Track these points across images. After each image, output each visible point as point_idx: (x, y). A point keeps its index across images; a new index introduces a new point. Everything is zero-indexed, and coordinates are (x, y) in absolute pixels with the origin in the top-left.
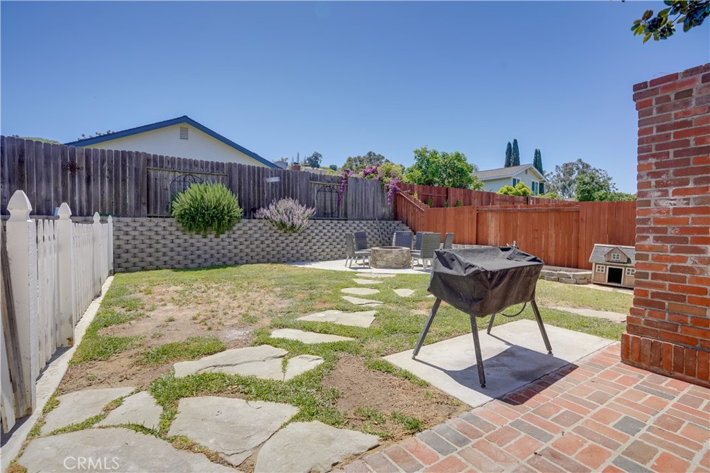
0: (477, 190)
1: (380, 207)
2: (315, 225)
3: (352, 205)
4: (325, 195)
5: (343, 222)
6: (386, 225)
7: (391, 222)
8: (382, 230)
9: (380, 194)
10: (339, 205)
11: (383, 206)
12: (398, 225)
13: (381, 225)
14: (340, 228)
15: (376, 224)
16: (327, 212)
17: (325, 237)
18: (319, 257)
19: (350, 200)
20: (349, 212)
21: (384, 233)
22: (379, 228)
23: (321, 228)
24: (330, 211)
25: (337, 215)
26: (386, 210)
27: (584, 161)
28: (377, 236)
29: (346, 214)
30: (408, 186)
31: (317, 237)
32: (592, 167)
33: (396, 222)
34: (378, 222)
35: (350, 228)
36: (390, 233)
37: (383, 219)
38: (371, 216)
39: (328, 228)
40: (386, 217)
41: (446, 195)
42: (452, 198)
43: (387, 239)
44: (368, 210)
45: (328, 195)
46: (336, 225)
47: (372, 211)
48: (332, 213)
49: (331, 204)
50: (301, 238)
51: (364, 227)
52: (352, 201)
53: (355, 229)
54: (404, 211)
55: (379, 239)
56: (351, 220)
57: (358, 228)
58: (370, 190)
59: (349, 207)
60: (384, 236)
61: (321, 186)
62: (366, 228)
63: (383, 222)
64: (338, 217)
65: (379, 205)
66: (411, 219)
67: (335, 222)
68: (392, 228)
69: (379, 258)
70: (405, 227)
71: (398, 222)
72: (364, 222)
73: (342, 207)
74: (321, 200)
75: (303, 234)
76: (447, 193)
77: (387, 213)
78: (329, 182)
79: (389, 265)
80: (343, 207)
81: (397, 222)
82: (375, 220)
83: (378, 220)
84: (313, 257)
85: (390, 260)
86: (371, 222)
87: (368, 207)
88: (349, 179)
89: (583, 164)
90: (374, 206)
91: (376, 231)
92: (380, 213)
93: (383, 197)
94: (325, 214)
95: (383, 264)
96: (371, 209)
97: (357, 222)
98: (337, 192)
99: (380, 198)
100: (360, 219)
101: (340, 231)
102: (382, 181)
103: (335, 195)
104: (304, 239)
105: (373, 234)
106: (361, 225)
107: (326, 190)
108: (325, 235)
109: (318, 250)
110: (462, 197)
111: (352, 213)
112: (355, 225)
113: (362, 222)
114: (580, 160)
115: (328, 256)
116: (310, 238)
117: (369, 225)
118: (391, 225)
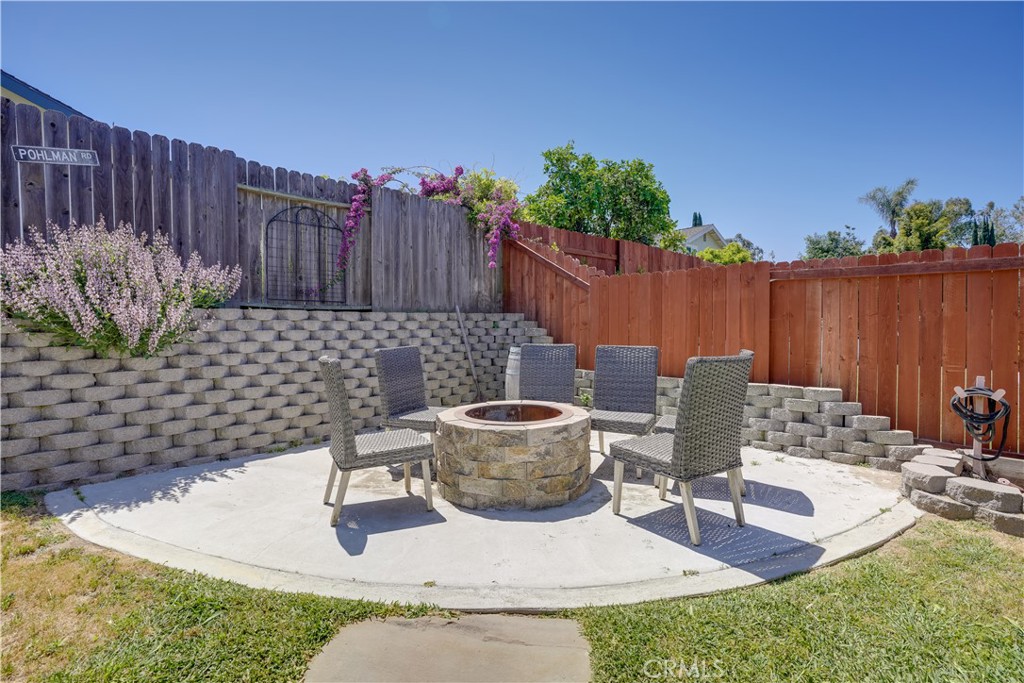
0: (671, 249)
1: (465, 278)
2: (243, 326)
3: (387, 268)
4: (297, 234)
5: (354, 317)
6: (481, 324)
7: (496, 317)
8: (473, 340)
9: (466, 244)
10: (343, 263)
11: (473, 274)
12: (515, 325)
13: (470, 325)
14: (341, 337)
15: (455, 322)
16: (304, 285)
17: (281, 368)
18: (255, 442)
19: (378, 255)
20: (377, 290)
21: (478, 346)
22: (465, 334)
23: (266, 337)
24: (314, 284)
25: (338, 297)
26: (481, 286)
27: (744, 237)
28: (458, 357)
29: (367, 295)
30: (534, 230)
31: (250, 371)
32: (755, 247)
33: (509, 316)
34: (461, 316)
35: (375, 334)
36: (494, 346)
37: (475, 308)
38: (441, 301)
39: (295, 335)
40: (483, 305)
41: (614, 257)
42: (627, 263)
43: (486, 363)
44: (434, 285)
45: (308, 235)
46: (326, 328)
47: (445, 287)
48: (322, 289)
49: (320, 262)
50: (177, 375)
51: (417, 332)
52: (387, 258)
53: (391, 337)
54: (529, 288)
55: (465, 364)
56: (382, 310)
57: (401, 335)
58: (440, 231)
59: (378, 275)
60: (477, 356)
61: (280, 206)
62: (426, 334)
63: (475, 316)
64: (344, 302)
65: (464, 270)
66: (548, 308)
67: (325, 316)
68: (498, 333)
69: (468, 465)
70: (536, 331)
71: (516, 317)
72: (422, 317)
73: (355, 275)
74: (281, 248)
75: (185, 362)
76: (617, 253)
77: (486, 294)
78: (310, 195)
79: (515, 494)
80: (359, 272)
81: (512, 317)
82: (454, 311)
83: (463, 310)
84: (226, 446)
85: (518, 474)
86: (442, 317)
87: (433, 276)
88: (376, 195)
89: (744, 242)
90: (449, 273)
91: (455, 341)
92: (465, 294)
93: (473, 251)
94: (298, 292)
95: (486, 490)
96: (442, 282)
97: (401, 317)
98: (337, 228)
99: (466, 253)
100: (410, 308)
101: (342, 345)
102: (471, 209)
103: (331, 238)
104: (190, 378)
105: (447, 350)
106: (412, 326)
107: (302, 218)
108: (281, 360)
109: (252, 417)
110: (646, 263)
111: (387, 293)
112: (393, 326)
113: (416, 315)
114: (739, 236)
115: (291, 435)
116: (218, 373)
117: (435, 325)
118: (496, 326)
